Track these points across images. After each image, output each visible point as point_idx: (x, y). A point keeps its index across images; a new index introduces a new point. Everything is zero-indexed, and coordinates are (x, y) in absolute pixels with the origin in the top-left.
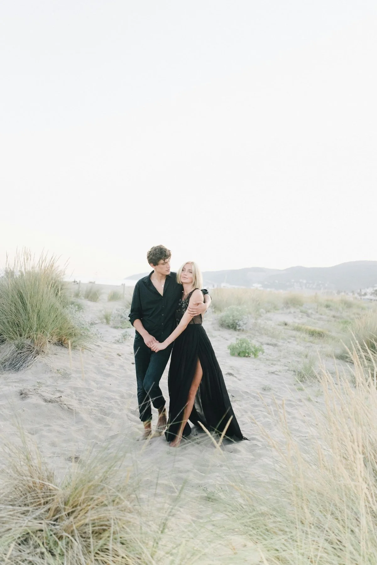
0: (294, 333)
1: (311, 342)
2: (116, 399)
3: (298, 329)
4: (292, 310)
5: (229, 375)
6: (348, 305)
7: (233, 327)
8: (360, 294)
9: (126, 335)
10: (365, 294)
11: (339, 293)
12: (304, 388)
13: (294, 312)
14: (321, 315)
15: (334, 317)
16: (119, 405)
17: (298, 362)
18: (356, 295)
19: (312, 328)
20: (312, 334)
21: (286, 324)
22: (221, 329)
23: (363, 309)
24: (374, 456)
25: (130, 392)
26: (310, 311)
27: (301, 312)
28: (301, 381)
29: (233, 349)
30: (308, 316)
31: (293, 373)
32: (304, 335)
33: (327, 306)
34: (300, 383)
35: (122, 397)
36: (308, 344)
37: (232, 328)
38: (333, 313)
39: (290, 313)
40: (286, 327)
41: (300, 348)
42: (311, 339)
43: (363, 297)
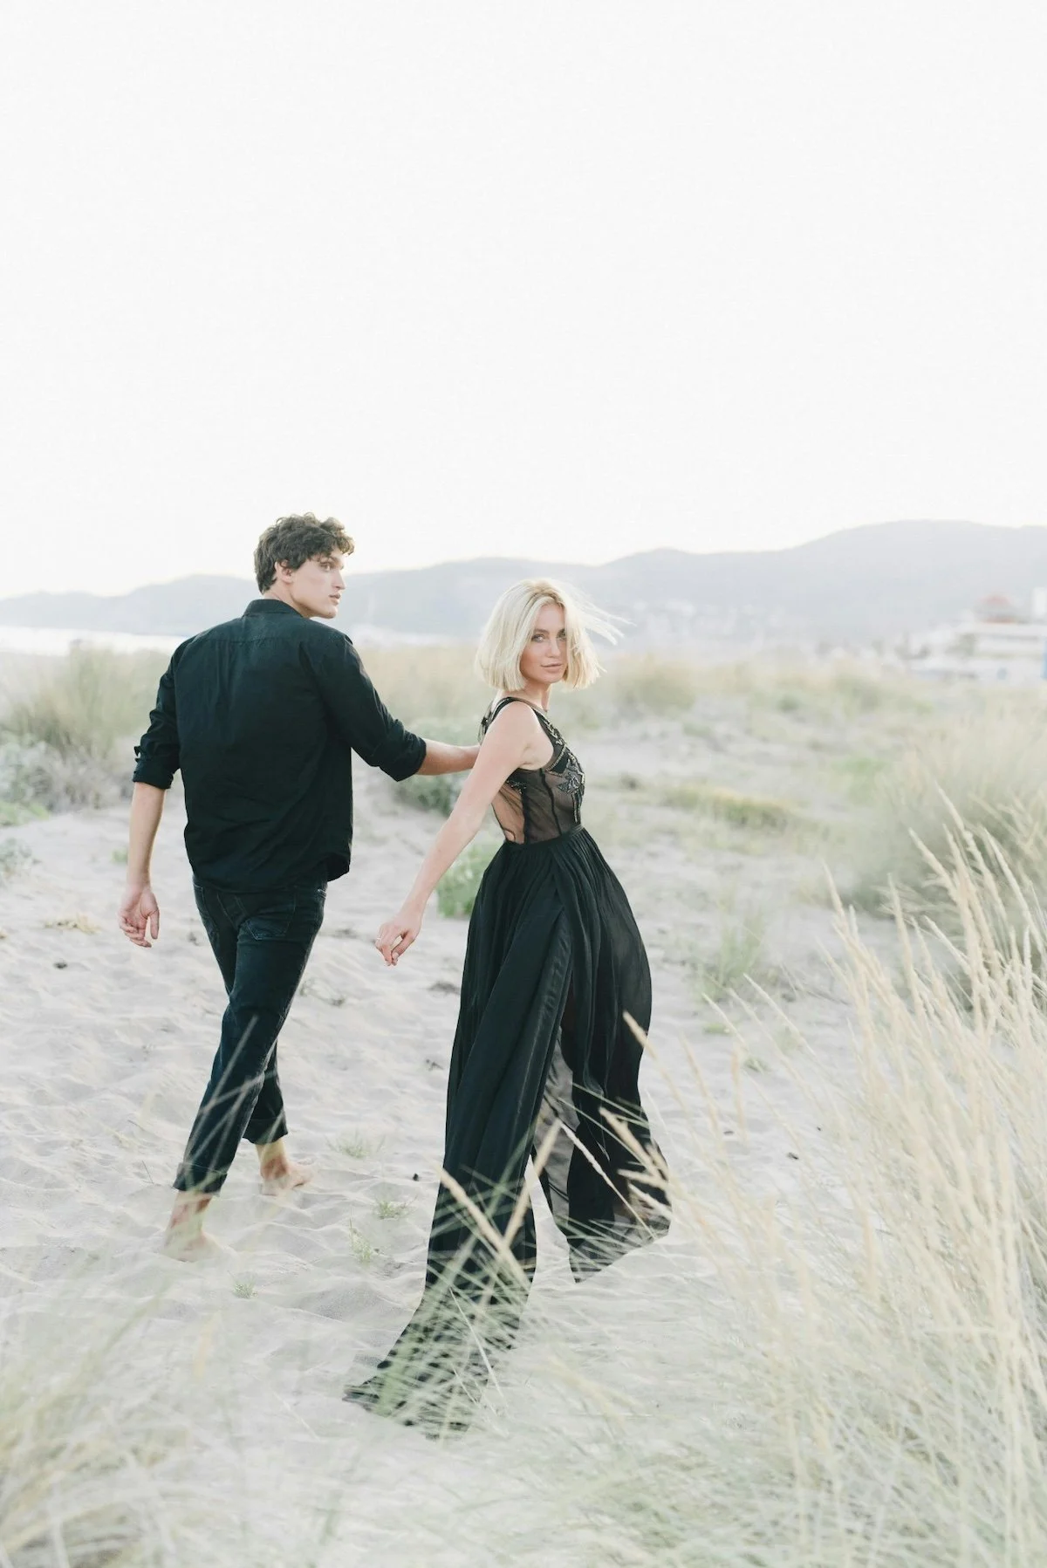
0: (671, 817)
1: (740, 849)
2: (17, 1107)
3: (682, 801)
4: (653, 726)
5: (442, 993)
6: (867, 698)
7: (438, 801)
8: (904, 654)
9: (11, 854)
10: (924, 653)
11: (823, 649)
12: (731, 1027)
13: (663, 735)
14: (765, 740)
15: (816, 746)
16: (30, 1128)
17: (698, 926)
18: (891, 658)
19: (736, 795)
20: (740, 816)
21: (632, 784)
22: (400, 809)
23: (923, 710)
24: (1036, 1232)
25: (67, 1076)
26: (720, 729)
27: (689, 731)
28: (718, 1000)
29: (448, 889)
30: (716, 746)
31: (687, 970)
32: (706, 823)
33: (788, 707)
34: (715, 1006)
35: (40, 1097)
36: (729, 858)
37: (435, 806)
38: (808, 732)
39: (645, 737)
40: (633, 795)
41: (703, 876)
42: (739, 837)
43: (919, 665)
